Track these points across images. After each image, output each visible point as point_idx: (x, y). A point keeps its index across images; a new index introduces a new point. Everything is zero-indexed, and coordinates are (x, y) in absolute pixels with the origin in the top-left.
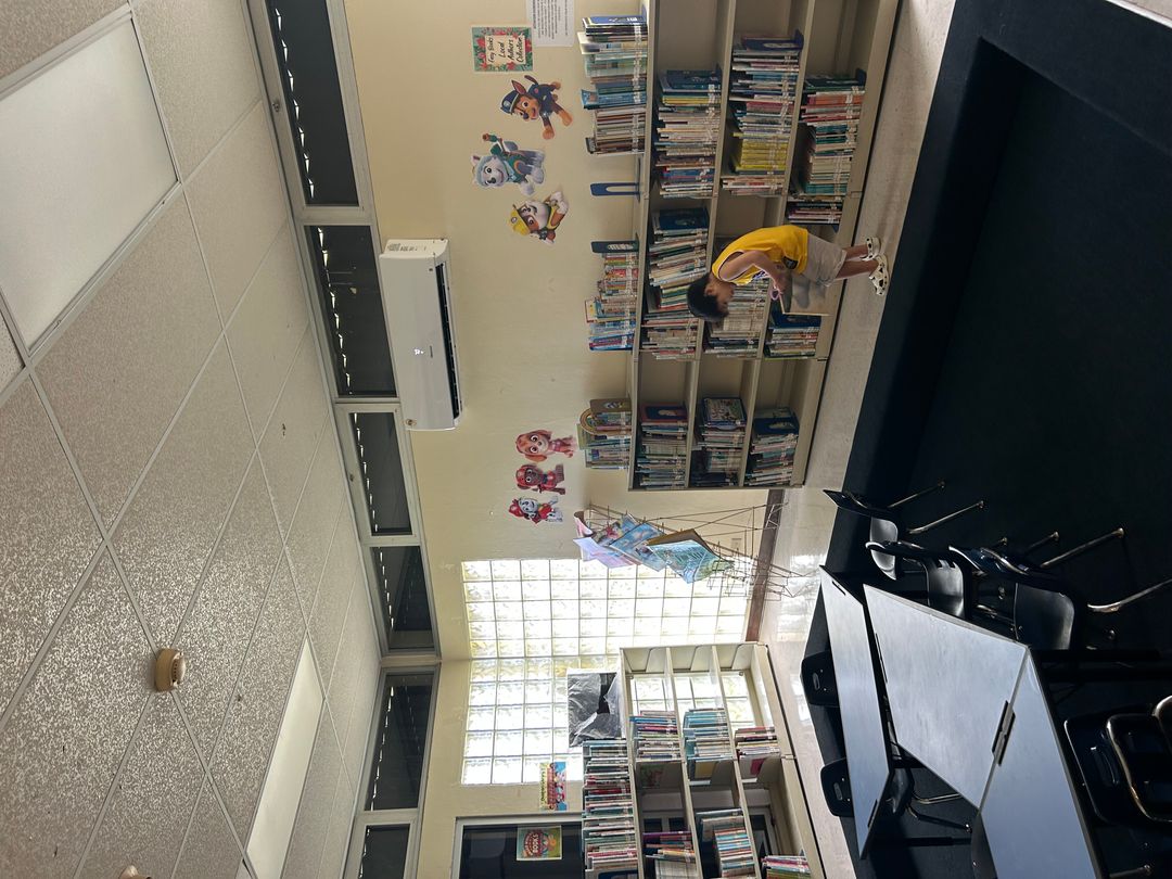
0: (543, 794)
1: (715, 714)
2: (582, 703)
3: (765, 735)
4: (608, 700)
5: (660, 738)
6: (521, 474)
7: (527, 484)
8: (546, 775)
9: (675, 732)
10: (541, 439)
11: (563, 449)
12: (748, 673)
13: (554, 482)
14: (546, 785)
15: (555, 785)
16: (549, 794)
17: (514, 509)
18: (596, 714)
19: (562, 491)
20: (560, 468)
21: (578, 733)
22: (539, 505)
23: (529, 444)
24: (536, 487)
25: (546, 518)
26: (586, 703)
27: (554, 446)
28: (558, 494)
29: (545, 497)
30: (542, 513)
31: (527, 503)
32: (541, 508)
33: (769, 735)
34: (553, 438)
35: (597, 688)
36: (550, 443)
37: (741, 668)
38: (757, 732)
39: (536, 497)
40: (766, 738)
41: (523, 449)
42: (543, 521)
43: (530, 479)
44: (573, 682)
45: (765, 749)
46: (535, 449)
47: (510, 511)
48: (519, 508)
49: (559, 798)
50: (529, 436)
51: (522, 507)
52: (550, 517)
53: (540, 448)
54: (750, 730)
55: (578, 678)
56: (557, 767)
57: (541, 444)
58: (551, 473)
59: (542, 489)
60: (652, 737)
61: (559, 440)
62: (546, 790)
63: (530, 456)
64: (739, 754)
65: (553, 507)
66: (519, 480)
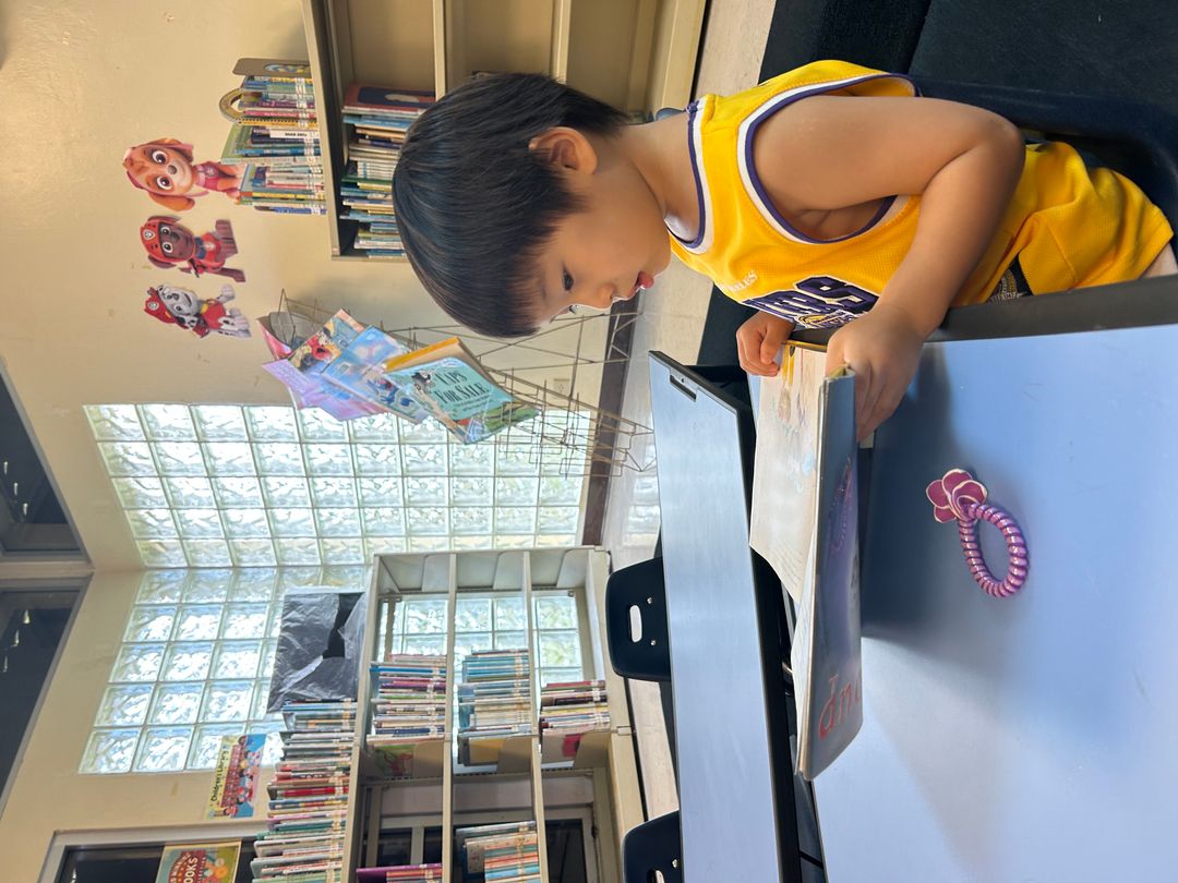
0: (216, 788)
1: (513, 659)
2: (301, 641)
3: (587, 694)
4: (346, 637)
5: (415, 699)
6: (150, 235)
7: (166, 256)
8: (228, 756)
9: (440, 689)
10: (174, 159)
11: (222, 184)
12: (580, 592)
13: (218, 255)
14: (225, 773)
15: (241, 774)
16: (226, 789)
17: (154, 306)
18: (321, 657)
19: (238, 275)
20: (224, 225)
21: (285, 690)
22: (201, 303)
23: (152, 170)
24: (185, 264)
25: (218, 327)
26: (307, 640)
27: (202, 176)
28: (230, 280)
29: (208, 286)
30: (207, 319)
31: (176, 296)
32: (205, 309)
33: (596, 694)
34: (198, 160)
35: (330, 617)
36: (194, 170)
37: (571, 586)
38: (577, 690)
39: (189, 285)
40: (590, 699)
41: (141, 179)
42: (213, 334)
43: (170, 247)
44: (292, 606)
45: (587, 716)
46: (167, 181)
47: (148, 311)
48: (162, 305)
49: (242, 796)
50: (147, 151)
51: (168, 303)
52: (225, 326)
53: (175, 179)
54: (566, 686)
55: (302, 600)
56: (249, 743)
57: (174, 170)
58: (209, 236)
59: (199, 268)
60: (399, 699)
61: (209, 164)
62: (223, 782)
63: (160, 197)
64: (543, 725)
65: (228, 306)
66: (149, 246)
